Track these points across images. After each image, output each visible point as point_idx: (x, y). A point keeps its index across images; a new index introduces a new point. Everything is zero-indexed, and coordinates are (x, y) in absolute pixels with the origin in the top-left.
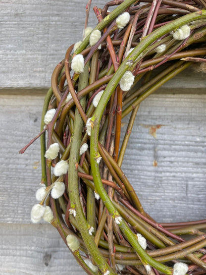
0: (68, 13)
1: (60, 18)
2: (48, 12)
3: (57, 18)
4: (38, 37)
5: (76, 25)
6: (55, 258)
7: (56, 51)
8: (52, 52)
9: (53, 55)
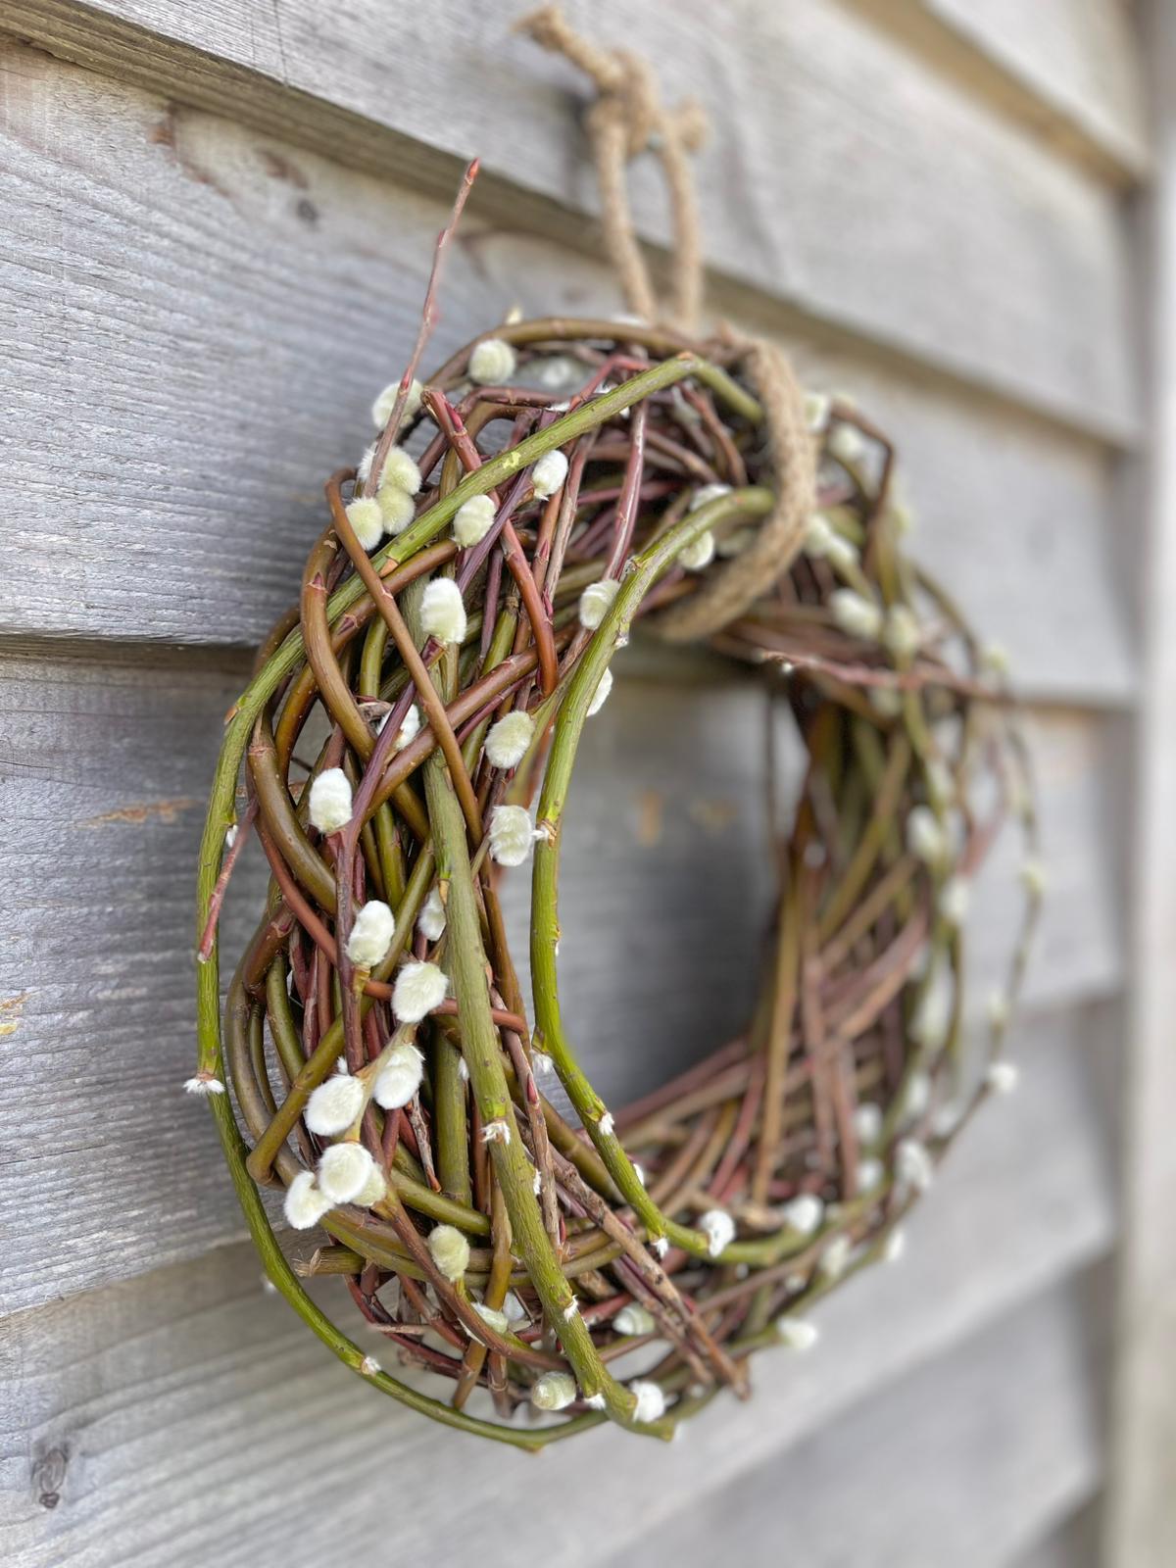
0: (149, 284)
1: (113, 299)
2: (50, 253)
3: (96, 296)
4: (19, 373)
5: (191, 354)
6: (84, 1454)
7: (117, 459)
8: (101, 462)
9: (104, 476)
